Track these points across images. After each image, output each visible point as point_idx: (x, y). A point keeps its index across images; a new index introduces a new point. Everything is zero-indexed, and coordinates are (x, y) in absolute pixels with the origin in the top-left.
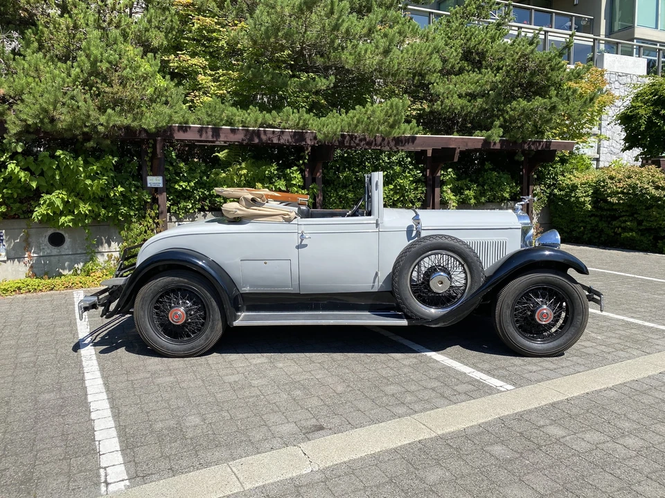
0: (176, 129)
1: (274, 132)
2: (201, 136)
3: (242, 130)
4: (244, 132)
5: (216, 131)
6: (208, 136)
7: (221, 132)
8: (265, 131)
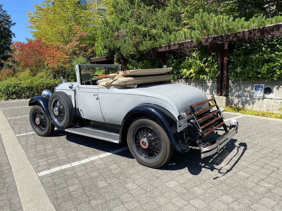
0: (159, 48)
1: (188, 42)
2: (165, 49)
3: (177, 43)
4: (178, 45)
5: (169, 46)
6: (167, 49)
7: (171, 46)
8: (185, 42)
